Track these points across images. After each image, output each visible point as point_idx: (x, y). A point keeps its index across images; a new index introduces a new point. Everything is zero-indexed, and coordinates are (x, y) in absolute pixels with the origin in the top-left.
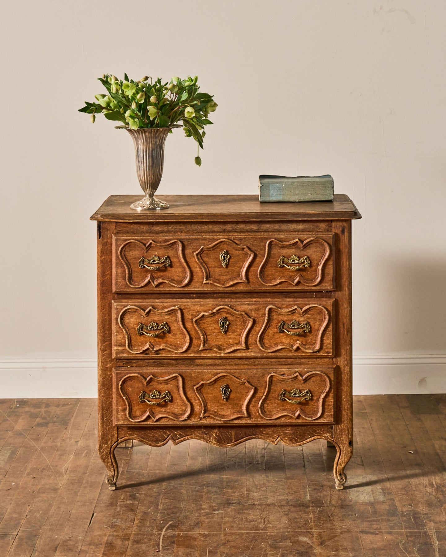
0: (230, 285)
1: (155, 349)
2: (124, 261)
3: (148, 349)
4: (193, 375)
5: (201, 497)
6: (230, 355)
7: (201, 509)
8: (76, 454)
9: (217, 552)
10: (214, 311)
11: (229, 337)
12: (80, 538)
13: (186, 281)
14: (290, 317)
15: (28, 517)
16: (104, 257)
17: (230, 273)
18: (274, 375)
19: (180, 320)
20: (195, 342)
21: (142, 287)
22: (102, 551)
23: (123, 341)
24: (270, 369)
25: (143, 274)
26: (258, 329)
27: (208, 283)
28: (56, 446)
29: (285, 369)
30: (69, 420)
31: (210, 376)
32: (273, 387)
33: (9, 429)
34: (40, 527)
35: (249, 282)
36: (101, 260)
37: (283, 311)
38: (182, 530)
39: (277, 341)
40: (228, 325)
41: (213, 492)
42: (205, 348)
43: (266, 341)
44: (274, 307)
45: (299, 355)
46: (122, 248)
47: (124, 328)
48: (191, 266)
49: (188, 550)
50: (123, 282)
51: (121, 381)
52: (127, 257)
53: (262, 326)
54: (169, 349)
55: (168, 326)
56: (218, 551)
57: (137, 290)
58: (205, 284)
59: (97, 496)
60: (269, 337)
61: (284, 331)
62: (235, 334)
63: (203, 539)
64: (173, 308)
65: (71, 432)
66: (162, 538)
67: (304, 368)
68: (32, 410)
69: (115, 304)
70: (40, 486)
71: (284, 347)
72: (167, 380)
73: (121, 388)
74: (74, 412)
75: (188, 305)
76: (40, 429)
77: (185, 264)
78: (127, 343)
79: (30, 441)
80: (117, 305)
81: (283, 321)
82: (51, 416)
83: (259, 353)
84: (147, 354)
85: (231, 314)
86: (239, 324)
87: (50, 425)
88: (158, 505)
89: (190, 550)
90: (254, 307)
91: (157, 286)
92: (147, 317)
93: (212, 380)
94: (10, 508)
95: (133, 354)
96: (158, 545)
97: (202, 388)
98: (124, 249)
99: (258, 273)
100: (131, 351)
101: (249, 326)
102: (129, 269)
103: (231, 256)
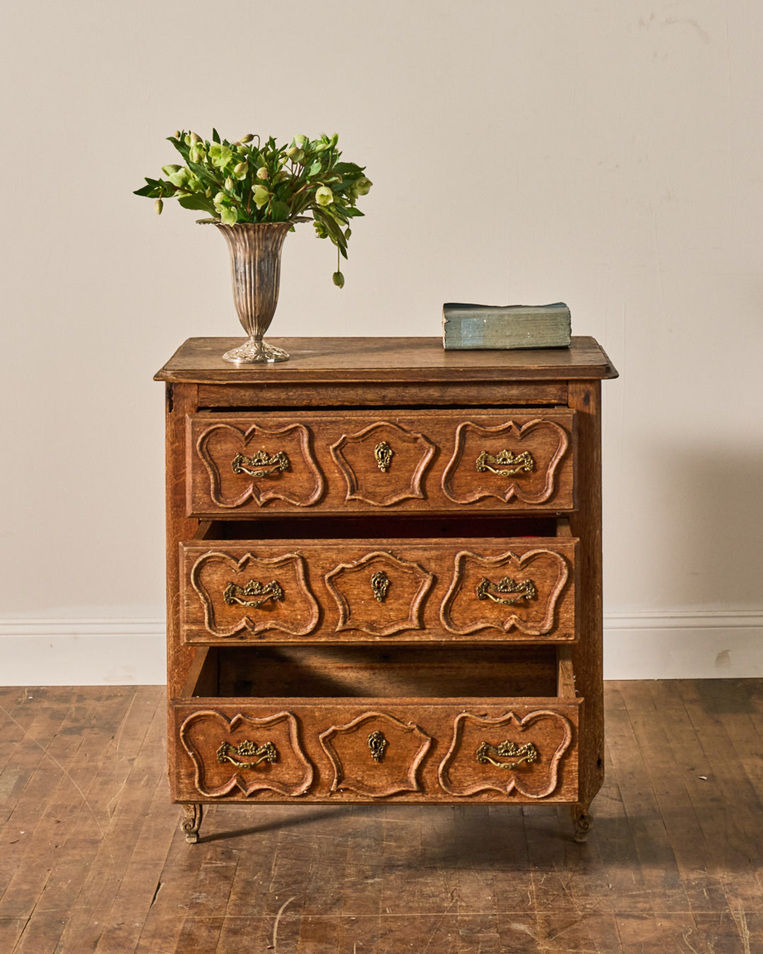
0: (393, 502)
1: (256, 629)
2: (207, 461)
3: (244, 629)
4: (317, 714)
5: (344, 855)
6: (392, 640)
7: (343, 876)
8: (131, 782)
10: (363, 560)
11: (390, 607)
12: (137, 924)
13: (316, 497)
14: (499, 572)
16: (177, 444)
17: (393, 481)
18: (467, 717)
19: (301, 577)
20: (329, 616)
21: (238, 507)
22: (175, 948)
23: (199, 614)
24: (459, 704)
25: (240, 484)
26: (441, 593)
27: (355, 499)
28: (96, 767)
29: (488, 704)
30: (118, 722)
31: (348, 716)
35: (426, 498)
36: (172, 450)
37: (485, 560)
38: (311, 911)
39: (474, 615)
40: (388, 587)
41: (363, 847)
42: (346, 627)
43: (455, 615)
45: (516, 639)
46: (204, 439)
47: (201, 591)
48: (325, 469)
49: (323, 947)
50: (206, 499)
51: (185, 723)
52: (211, 453)
53: (449, 588)
54: (282, 629)
55: (280, 587)
56: (374, 948)
57: (230, 511)
58: (349, 500)
59: (167, 853)
60: (461, 608)
61: (488, 597)
62: (401, 601)
63: (347, 927)
64: (289, 555)
65: (121, 743)
66: (276, 925)
67: (524, 704)
68: (55, 706)
69: (185, 549)
70: (67, 837)
71: (489, 625)
72: (269, 722)
73: (183, 736)
74: (127, 710)
75: (316, 551)
76: (67, 738)
77: (314, 466)
78: (206, 618)
79: (51, 758)
80: (189, 551)
81: (487, 580)
82: (87, 717)
83: (443, 636)
84: (242, 638)
85: (392, 566)
86: (408, 584)
87: (85, 732)
88: (270, 869)
90: (434, 553)
91: (265, 505)
92: (242, 571)
93: (351, 724)
94: (16, 874)
95: (217, 638)
96: (270, 938)
97: (333, 738)
98: (207, 440)
99: (443, 482)
100: (214, 633)
101: (426, 587)
102: (215, 475)
103: (395, 451)
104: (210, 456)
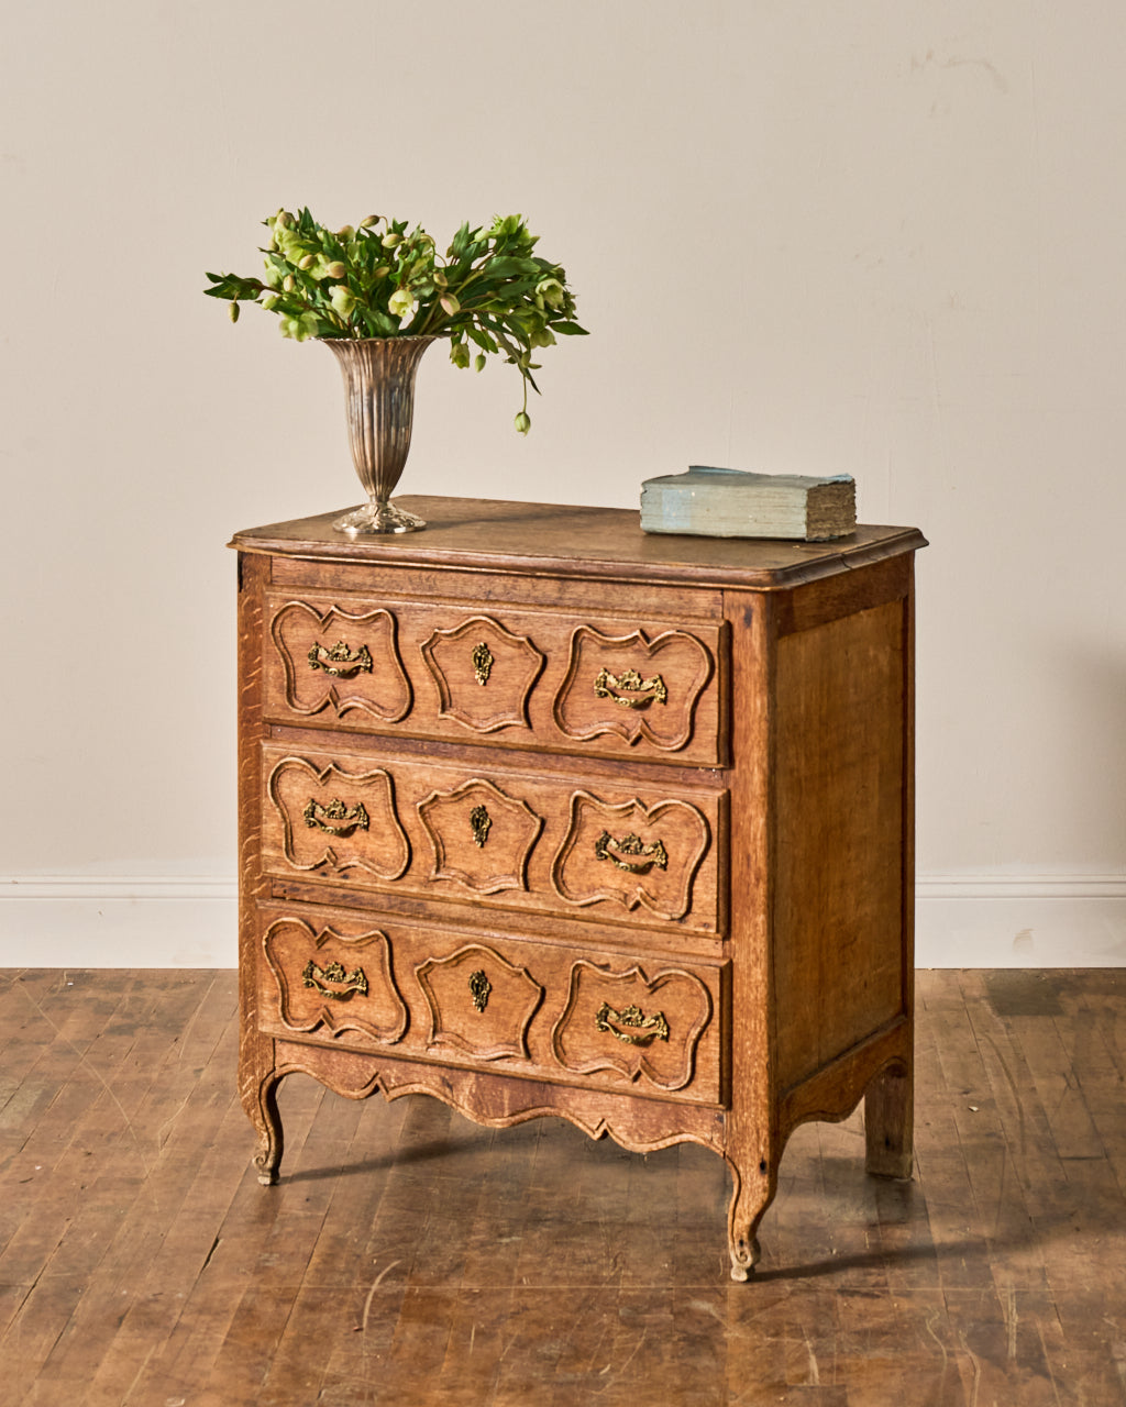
4: (412, 938)
5: (473, 1204)
7: (470, 1232)
8: (193, 1101)
9: (495, 1335)
10: (461, 788)
11: (493, 856)
12: (180, 1295)
15: (64, 1244)
18: (584, 965)
22: (228, 1328)
24: (576, 948)
26: (552, 844)
28: (148, 1080)
29: (610, 952)
30: (186, 1019)
31: (448, 945)
33: (43, 1039)
34: (90, 1269)
37: (606, 807)
38: (420, 1280)
39: (592, 881)
40: (489, 828)
41: (501, 1194)
42: (440, 877)
43: (568, 876)
44: (586, 795)
45: (643, 922)
49: (429, 1329)
53: (561, 839)
54: (367, 869)
55: (366, 813)
56: (499, 1331)
59: (231, 1200)
60: (576, 869)
61: (606, 857)
62: (506, 850)
63: (466, 1302)
64: (376, 771)
65: (186, 1048)
66: (370, 1298)
67: (653, 958)
68: (102, 996)
70: (100, 1174)
71: (608, 897)
72: (360, 941)
74: (200, 1002)
75: (408, 769)
76: (114, 1040)
79: (90, 1068)
81: (607, 834)
82: (144, 1011)
83: (553, 904)
85: (496, 801)
86: (513, 826)
87: (140, 1032)
88: (370, 1222)
89: (432, 1328)
90: (544, 789)
92: (323, 785)
93: (451, 957)
94: (24, 1223)
96: (360, 1315)
97: (430, 971)
99: (552, 708)
100: (292, 864)
101: (534, 835)
103: (495, 657)
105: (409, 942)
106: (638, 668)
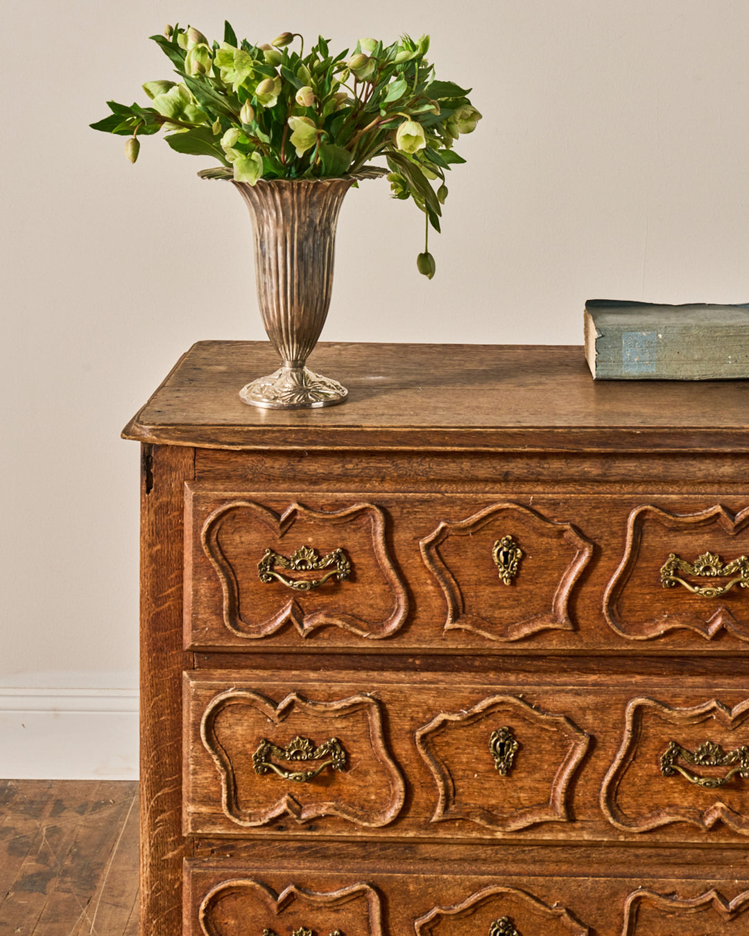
0: (522, 635)
1: (304, 816)
2: (217, 561)
3: (285, 814)
4: (411, 888)
6: (522, 837)
10: (477, 709)
11: (519, 784)
13: (395, 624)
14: (696, 733)
16: (159, 547)
17: (523, 600)
18: (645, 897)
19: (378, 733)
20: (420, 796)
21: (267, 637)
23: (213, 789)
24: (632, 876)
25: (271, 599)
26: (602, 764)
27: (459, 629)
29: (677, 877)
31: (459, 891)
32: (641, 930)
35: (576, 628)
36: (151, 556)
37: (675, 714)
39: (656, 801)
40: (516, 753)
42: (449, 817)
43: (624, 800)
44: (651, 703)
45: (723, 841)
46: (212, 525)
47: (216, 752)
48: (411, 579)
50: (215, 622)
51: (207, 899)
52: (225, 548)
53: (615, 756)
54: (346, 816)
55: (343, 749)
57: (253, 644)
58: (449, 630)
60: (635, 788)
61: (677, 773)
62: (537, 776)
64: (358, 699)
67: (733, 878)
69: (192, 683)
71: (679, 818)
72: (337, 900)
73: (205, 919)
75: (401, 692)
77: (392, 573)
78: (224, 796)
80: (197, 687)
81: (677, 744)
83: (604, 833)
84: (280, 828)
85: (525, 719)
86: (549, 748)
90: (590, 699)
91: (313, 634)
92: (282, 721)
93: (465, 905)
95: (241, 828)
97: (436, 925)
98: (217, 527)
99: (605, 604)
100: (236, 821)
101: (578, 755)
102: (230, 584)
103: (527, 551)
104: (222, 553)
105: (407, 892)
106: (718, 549)
